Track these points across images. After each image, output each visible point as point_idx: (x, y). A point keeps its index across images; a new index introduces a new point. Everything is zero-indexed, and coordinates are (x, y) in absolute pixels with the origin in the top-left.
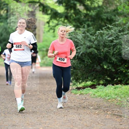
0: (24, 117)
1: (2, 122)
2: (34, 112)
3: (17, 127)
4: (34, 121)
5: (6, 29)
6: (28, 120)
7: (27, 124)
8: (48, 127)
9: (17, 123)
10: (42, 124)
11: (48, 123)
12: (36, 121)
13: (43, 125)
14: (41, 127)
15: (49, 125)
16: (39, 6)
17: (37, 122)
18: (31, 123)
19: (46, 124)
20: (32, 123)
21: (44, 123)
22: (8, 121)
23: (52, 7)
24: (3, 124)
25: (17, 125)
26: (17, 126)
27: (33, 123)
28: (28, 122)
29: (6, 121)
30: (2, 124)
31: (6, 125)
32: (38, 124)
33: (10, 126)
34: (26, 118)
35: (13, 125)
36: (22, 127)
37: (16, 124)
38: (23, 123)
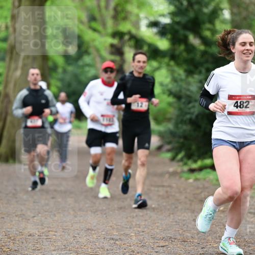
0: (105, 216)
1: (70, 223)
2: (121, 208)
3: (93, 232)
4: (121, 223)
5: (76, 76)
6: (111, 221)
7: (111, 228)
8: (143, 232)
9: (95, 226)
10: (134, 227)
11: (144, 226)
12: (124, 223)
13: (135, 229)
14: (132, 233)
15: (146, 230)
16: (130, 39)
17: (126, 225)
18: (116, 225)
19: (140, 228)
20: (118, 225)
21: (138, 226)
22: (80, 223)
23: (149, 40)
24: (72, 228)
25: (95, 228)
26: (95, 231)
27: (120, 225)
28: (111, 224)
29: (76, 223)
30: (70, 228)
31: (77, 230)
32: (128, 227)
33: (83, 231)
34: (108, 217)
35: (89, 229)
36: (102, 231)
37: (93, 228)
38: (104, 226)
